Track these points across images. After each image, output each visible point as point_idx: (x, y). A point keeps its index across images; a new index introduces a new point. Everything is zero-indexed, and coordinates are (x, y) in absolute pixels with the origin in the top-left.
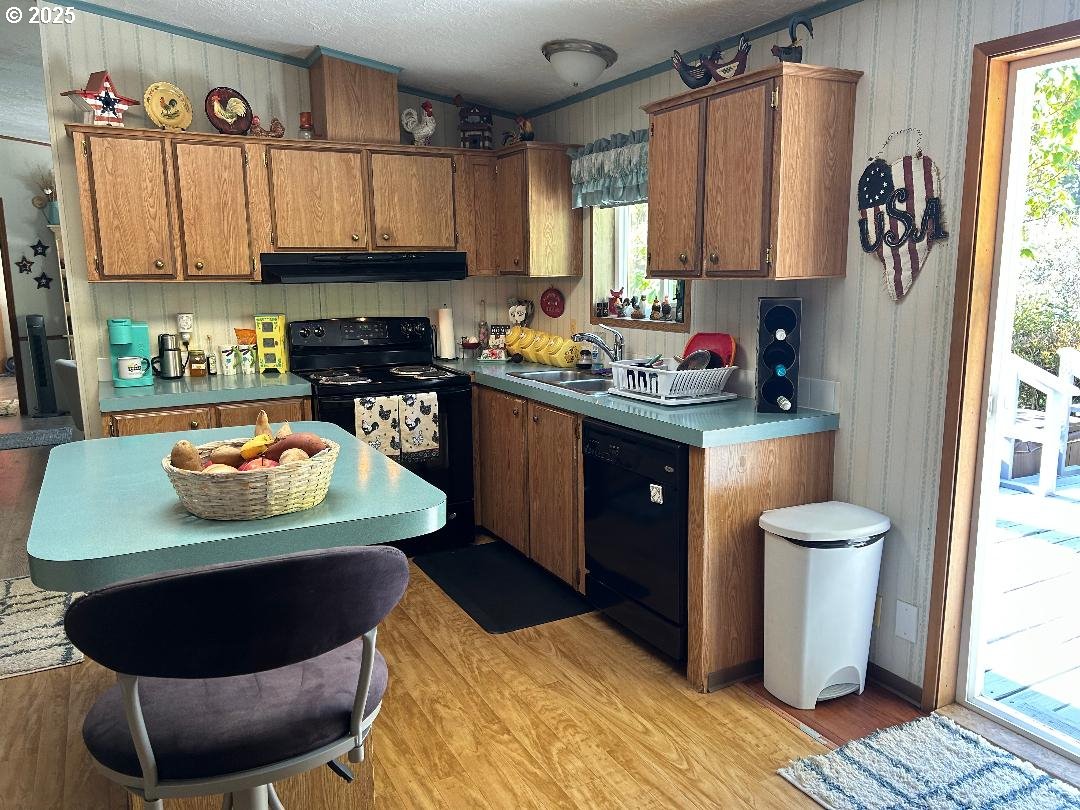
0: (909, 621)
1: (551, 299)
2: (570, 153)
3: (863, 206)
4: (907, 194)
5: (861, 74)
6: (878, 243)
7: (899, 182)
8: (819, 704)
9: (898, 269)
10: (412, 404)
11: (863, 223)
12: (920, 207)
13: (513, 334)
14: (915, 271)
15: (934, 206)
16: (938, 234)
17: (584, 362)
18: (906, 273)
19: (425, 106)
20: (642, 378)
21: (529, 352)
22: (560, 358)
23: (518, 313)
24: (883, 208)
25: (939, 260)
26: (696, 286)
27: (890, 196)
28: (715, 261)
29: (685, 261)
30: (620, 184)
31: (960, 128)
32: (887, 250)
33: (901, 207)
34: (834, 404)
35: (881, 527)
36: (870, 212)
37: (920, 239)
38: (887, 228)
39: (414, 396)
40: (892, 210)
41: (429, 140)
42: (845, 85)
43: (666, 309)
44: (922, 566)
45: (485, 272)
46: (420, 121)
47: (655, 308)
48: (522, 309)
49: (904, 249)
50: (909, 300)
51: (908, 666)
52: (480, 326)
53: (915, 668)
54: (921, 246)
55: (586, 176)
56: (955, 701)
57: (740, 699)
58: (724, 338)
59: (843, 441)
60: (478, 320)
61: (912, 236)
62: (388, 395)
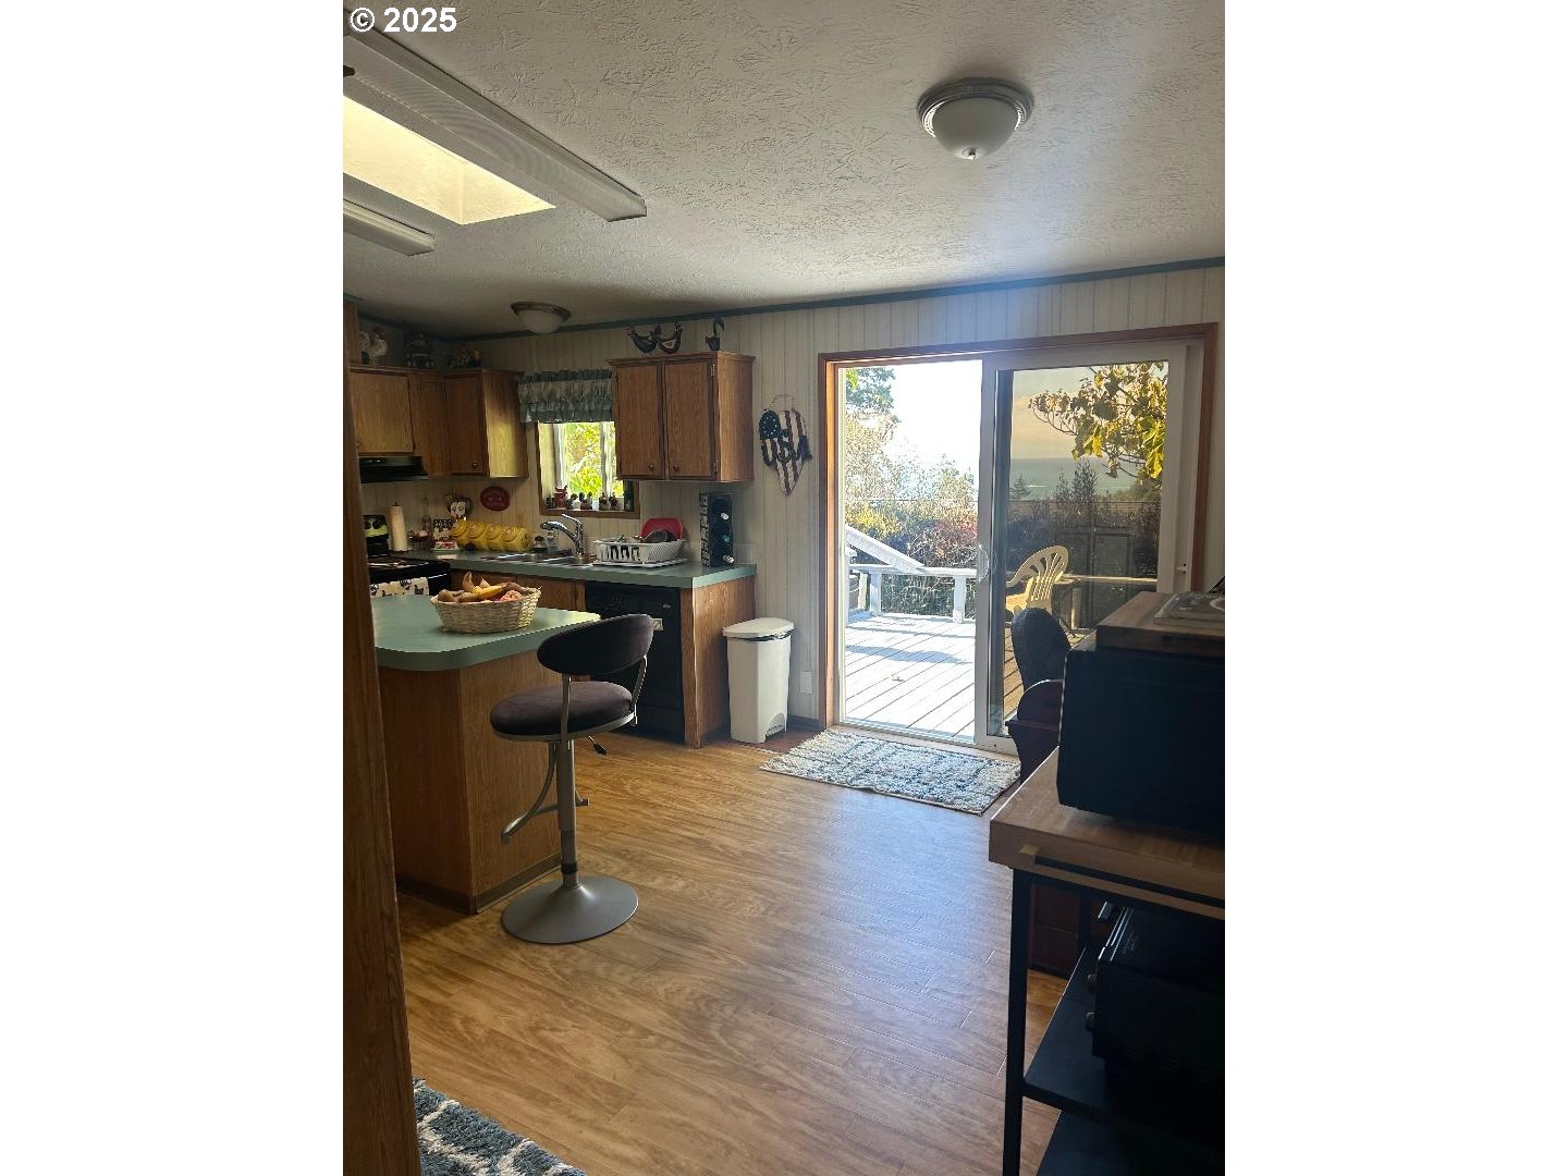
0: (808, 681)
1: (497, 496)
2: (517, 378)
3: (763, 438)
4: (788, 433)
5: (754, 358)
6: (774, 461)
7: (784, 426)
8: (768, 738)
9: (786, 475)
10: (408, 589)
11: (764, 448)
12: (796, 440)
13: (460, 528)
14: (796, 476)
15: (803, 440)
16: (807, 457)
17: (539, 546)
18: (791, 479)
19: (376, 330)
20: (624, 552)
21: (481, 541)
22: (517, 543)
23: (458, 508)
24: (776, 440)
25: (808, 470)
26: (643, 486)
27: (780, 433)
28: (677, 470)
29: (652, 469)
30: (571, 407)
31: (814, 398)
32: (780, 465)
33: (786, 439)
34: (752, 558)
35: (790, 627)
36: (768, 441)
37: (798, 459)
38: (779, 451)
39: (409, 581)
40: (780, 440)
41: (382, 360)
42: (746, 364)
43: (614, 501)
44: (813, 647)
45: (437, 474)
46: (373, 343)
47: (602, 501)
48: (462, 504)
49: (790, 463)
50: (794, 493)
51: (809, 710)
52: (424, 521)
53: (813, 710)
54: (798, 462)
55: (535, 399)
56: (835, 724)
57: (720, 746)
58: (674, 521)
59: (760, 581)
60: (421, 516)
61: (793, 457)
62: (388, 582)
